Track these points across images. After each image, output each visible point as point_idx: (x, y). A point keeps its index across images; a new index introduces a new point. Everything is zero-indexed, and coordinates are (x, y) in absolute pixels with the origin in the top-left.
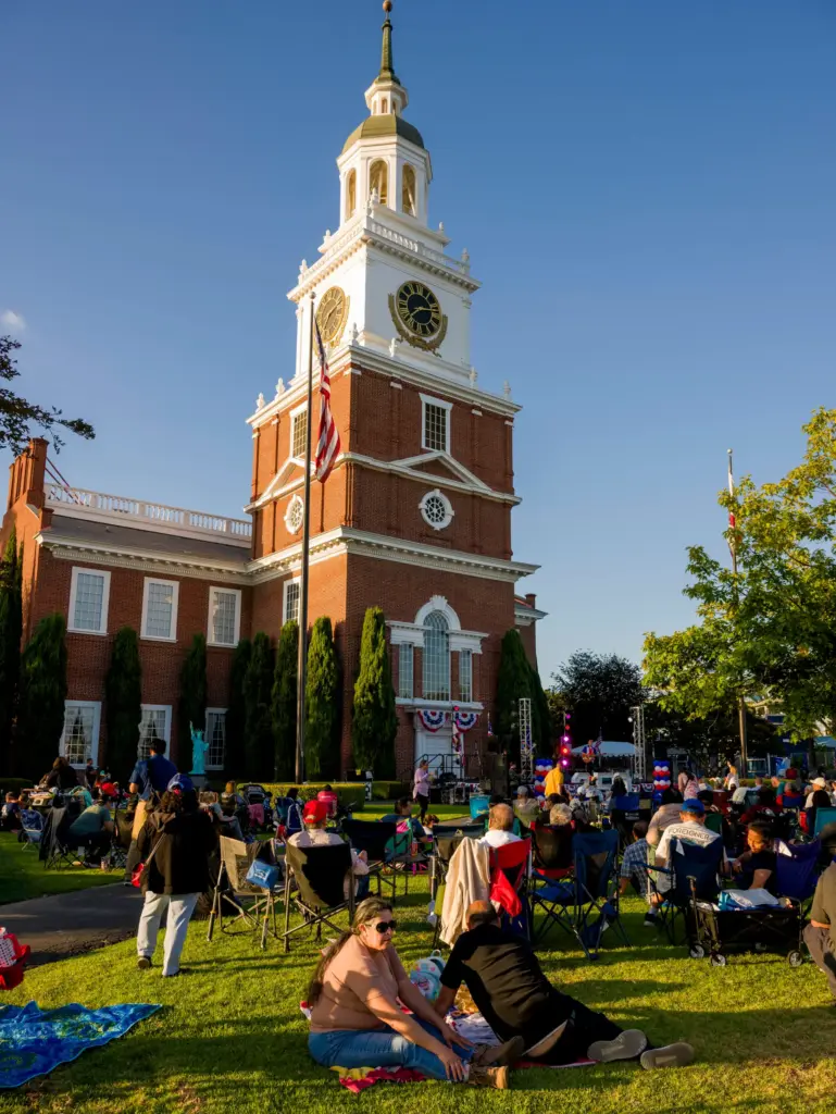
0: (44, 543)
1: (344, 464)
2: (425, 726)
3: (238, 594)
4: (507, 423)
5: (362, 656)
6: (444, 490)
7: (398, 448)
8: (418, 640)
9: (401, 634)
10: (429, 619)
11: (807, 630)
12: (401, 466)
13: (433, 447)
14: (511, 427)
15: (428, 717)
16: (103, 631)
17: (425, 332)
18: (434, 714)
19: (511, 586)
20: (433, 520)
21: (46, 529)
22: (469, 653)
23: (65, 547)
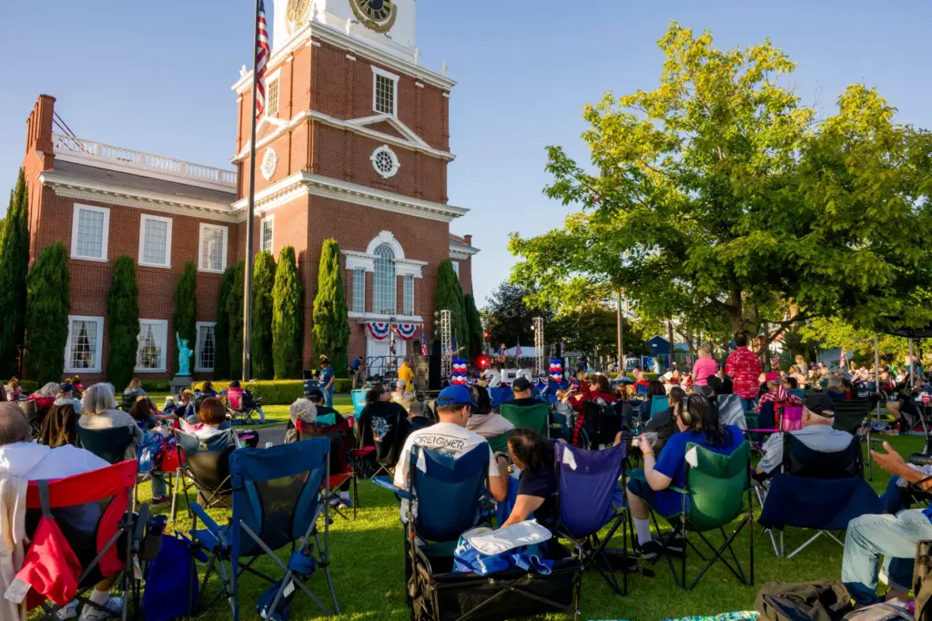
0: (46, 182)
1: (306, 121)
2: (374, 335)
3: (225, 229)
4: (444, 94)
5: (320, 278)
6: (391, 146)
7: (353, 109)
8: (369, 266)
9: (354, 261)
10: (377, 250)
11: (654, 225)
12: (355, 124)
13: (383, 111)
14: (448, 98)
15: (376, 327)
16: (104, 258)
17: (377, 17)
18: (381, 325)
19: (446, 225)
20: (382, 170)
21: (48, 171)
22: (411, 277)
23: (65, 186)
